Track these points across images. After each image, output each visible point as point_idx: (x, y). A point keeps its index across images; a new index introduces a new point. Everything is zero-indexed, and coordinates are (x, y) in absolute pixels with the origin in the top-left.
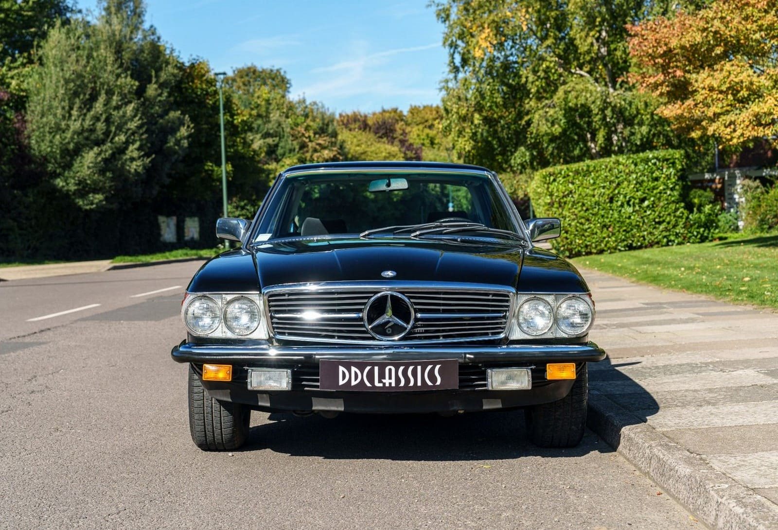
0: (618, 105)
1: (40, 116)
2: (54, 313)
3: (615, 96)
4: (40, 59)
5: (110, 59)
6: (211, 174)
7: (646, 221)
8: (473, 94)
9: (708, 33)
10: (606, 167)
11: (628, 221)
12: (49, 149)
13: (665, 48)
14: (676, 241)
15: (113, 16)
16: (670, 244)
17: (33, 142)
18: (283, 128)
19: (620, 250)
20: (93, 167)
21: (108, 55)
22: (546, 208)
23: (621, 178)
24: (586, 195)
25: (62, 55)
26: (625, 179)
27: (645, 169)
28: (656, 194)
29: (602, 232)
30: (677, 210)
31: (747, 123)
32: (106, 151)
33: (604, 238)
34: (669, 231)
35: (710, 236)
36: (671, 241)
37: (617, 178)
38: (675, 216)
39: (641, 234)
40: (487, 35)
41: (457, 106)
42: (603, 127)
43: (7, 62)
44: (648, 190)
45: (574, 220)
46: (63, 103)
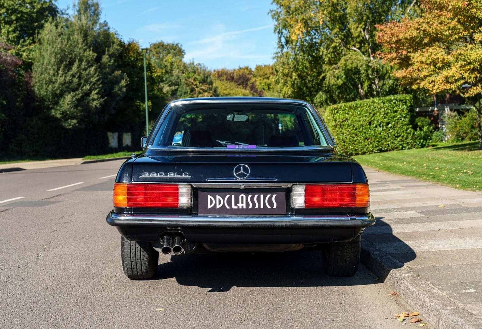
0: (376, 67)
1: (40, 74)
2: (59, 187)
3: (374, 62)
4: (39, 40)
5: (80, 41)
6: (139, 108)
7: (390, 135)
8: (292, 61)
9: (420, 31)
10: (367, 104)
11: (379, 135)
12: (45, 93)
13: (396, 39)
14: (407, 147)
15: (82, 15)
16: (404, 148)
17: (36, 89)
18: (180, 80)
19: (375, 152)
20: (71, 104)
21: (79, 38)
22: (332, 128)
23: (375, 111)
24: (356, 121)
25: (53, 38)
26: (378, 112)
27: (389, 106)
28: (396, 120)
29: (364, 142)
30: (407, 129)
31: (441, 81)
32: (79, 94)
33: (366, 145)
34: (403, 141)
35: (427, 144)
36: (404, 147)
37: (373, 111)
38: (406, 133)
39: (387, 143)
40: (299, 27)
41: (282, 68)
42: (367, 81)
43: (21, 42)
44: (391, 118)
45: (348, 135)
46: (54, 67)
